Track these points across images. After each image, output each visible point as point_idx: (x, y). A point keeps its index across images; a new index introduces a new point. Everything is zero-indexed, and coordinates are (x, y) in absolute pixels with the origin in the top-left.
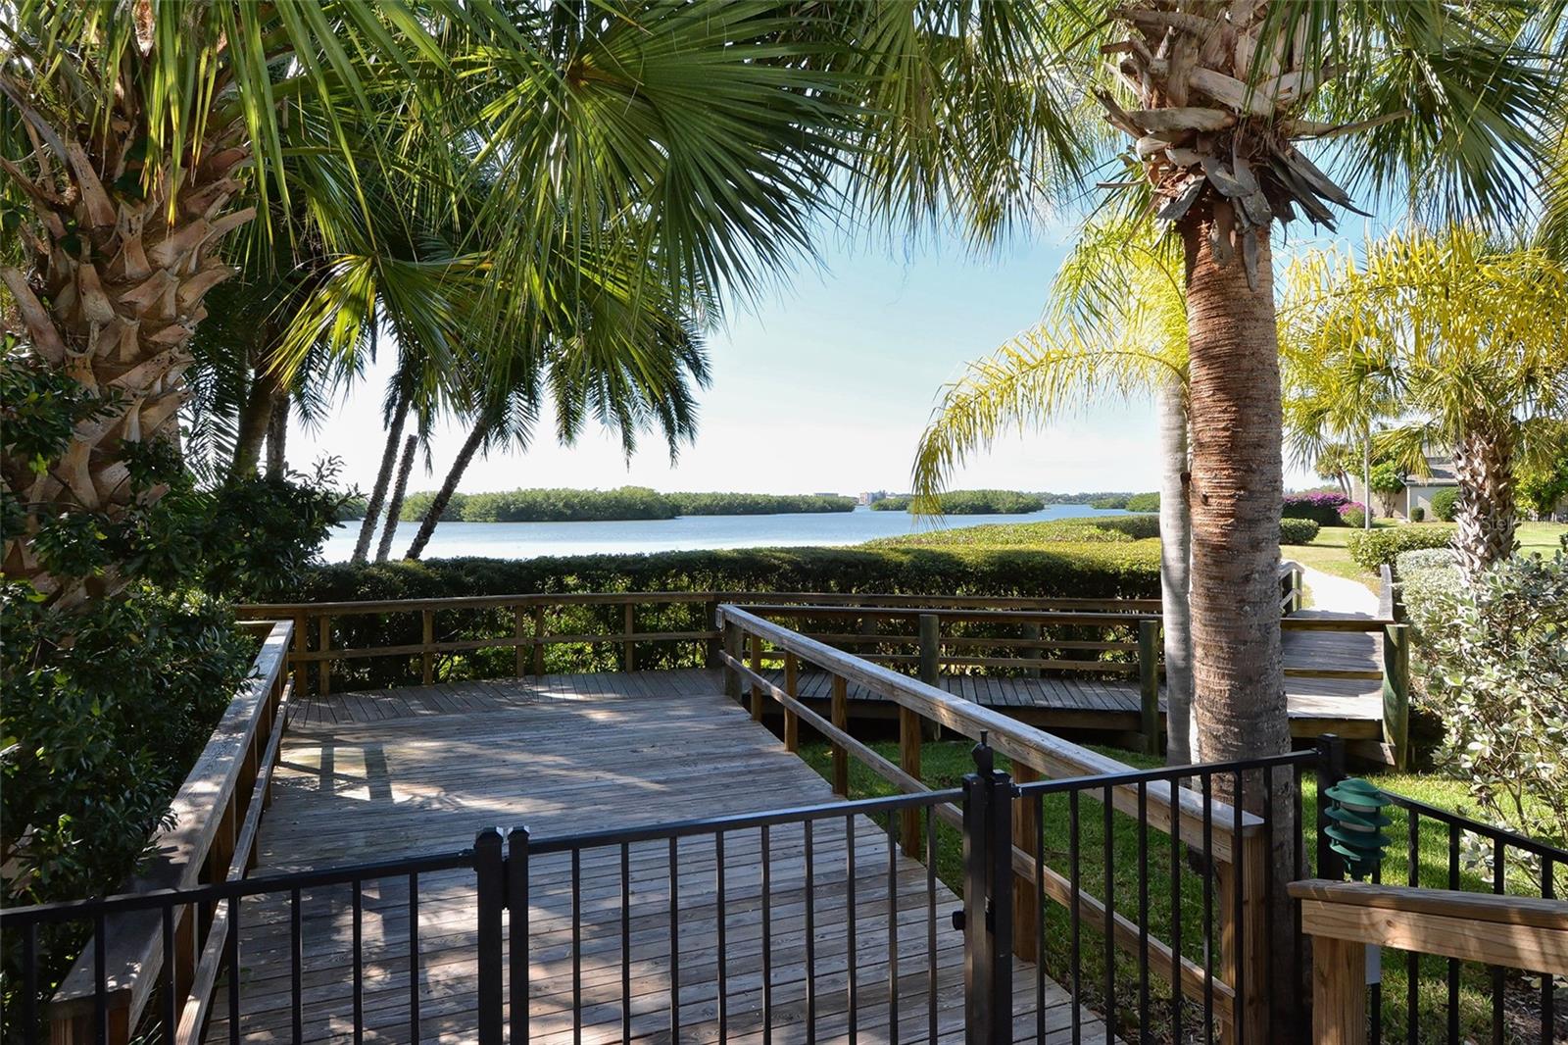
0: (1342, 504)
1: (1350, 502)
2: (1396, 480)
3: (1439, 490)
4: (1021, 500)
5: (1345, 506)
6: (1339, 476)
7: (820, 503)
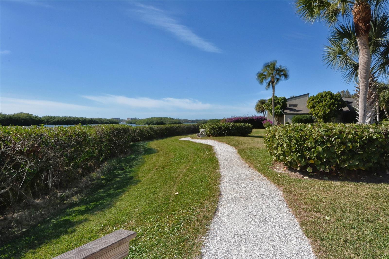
0: (264, 120)
1: (266, 120)
2: (281, 112)
3: (294, 116)
4: (173, 120)
5: (265, 121)
6: (263, 111)
7: (106, 121)
